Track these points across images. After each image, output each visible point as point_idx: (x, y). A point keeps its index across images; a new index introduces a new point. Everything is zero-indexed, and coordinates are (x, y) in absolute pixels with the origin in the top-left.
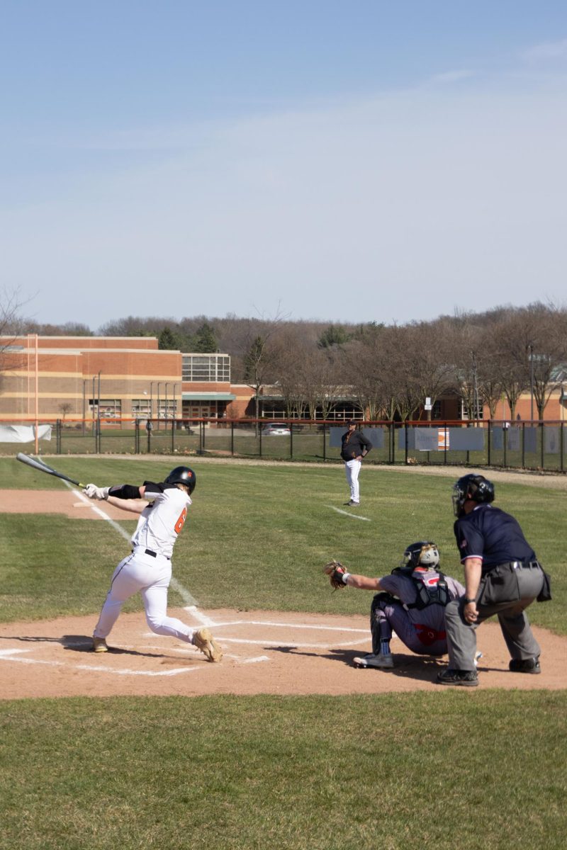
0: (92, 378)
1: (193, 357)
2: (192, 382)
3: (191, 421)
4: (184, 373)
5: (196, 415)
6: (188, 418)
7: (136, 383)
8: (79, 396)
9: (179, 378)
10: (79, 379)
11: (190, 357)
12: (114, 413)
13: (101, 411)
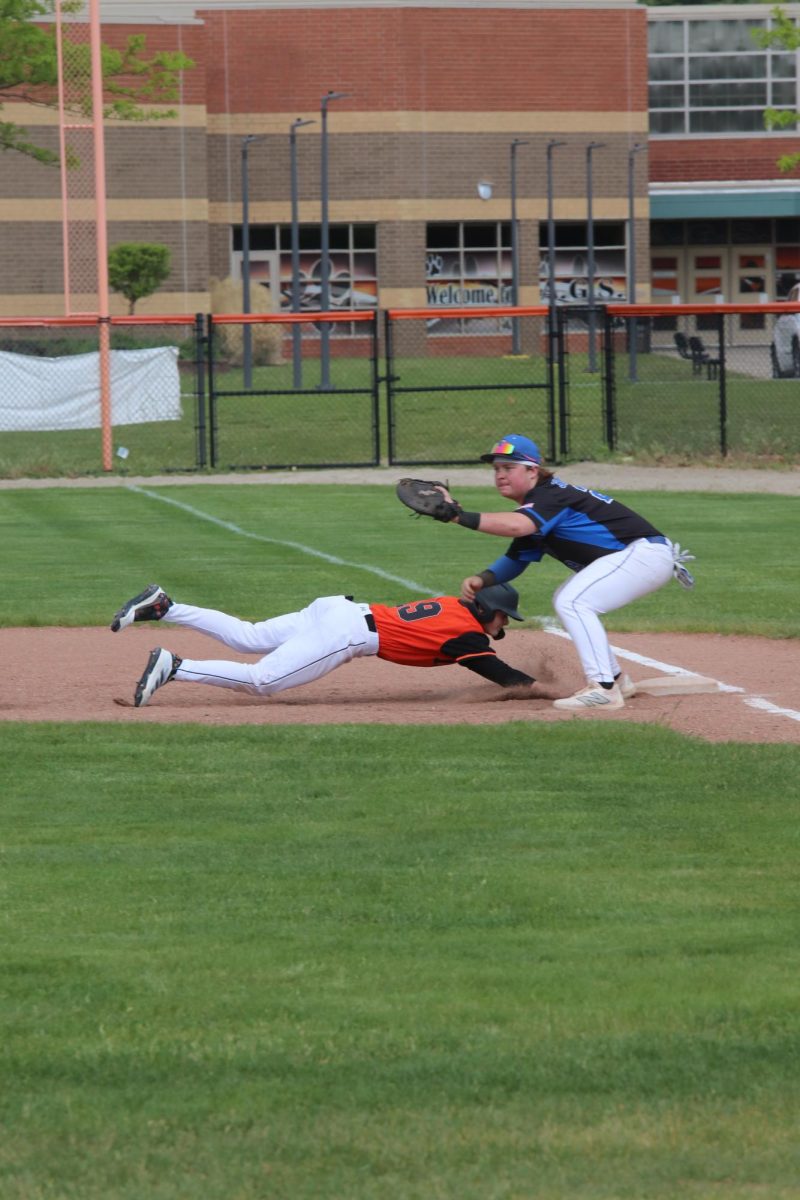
0: (287, 131)
1: (694, 23)
2: (687, 135)
3: (686, 312)
4: (655, 98)
5: (705, 286)
6: (676, 301)
7: (443, 146)
8: (191, 209)
9: (634, 122)
10: (192, 133)
11: (679, 23)
12: (346, 285)
13: (288, 278)
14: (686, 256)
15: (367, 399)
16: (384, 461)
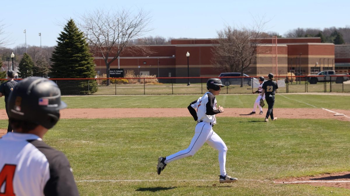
7: (312, 59)
8: (286, 65)
9: (333, 56)
10: (286, 57)
12: (302, 73)
13: (296, 73)
14: (339, 71)
15: (304, 85)
16: (306, 92)
